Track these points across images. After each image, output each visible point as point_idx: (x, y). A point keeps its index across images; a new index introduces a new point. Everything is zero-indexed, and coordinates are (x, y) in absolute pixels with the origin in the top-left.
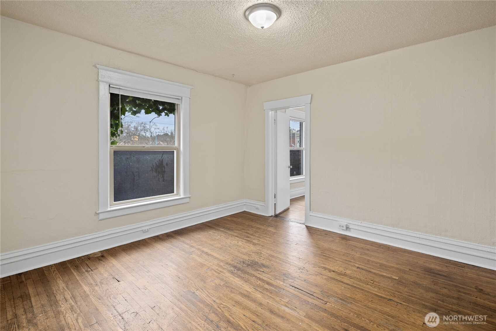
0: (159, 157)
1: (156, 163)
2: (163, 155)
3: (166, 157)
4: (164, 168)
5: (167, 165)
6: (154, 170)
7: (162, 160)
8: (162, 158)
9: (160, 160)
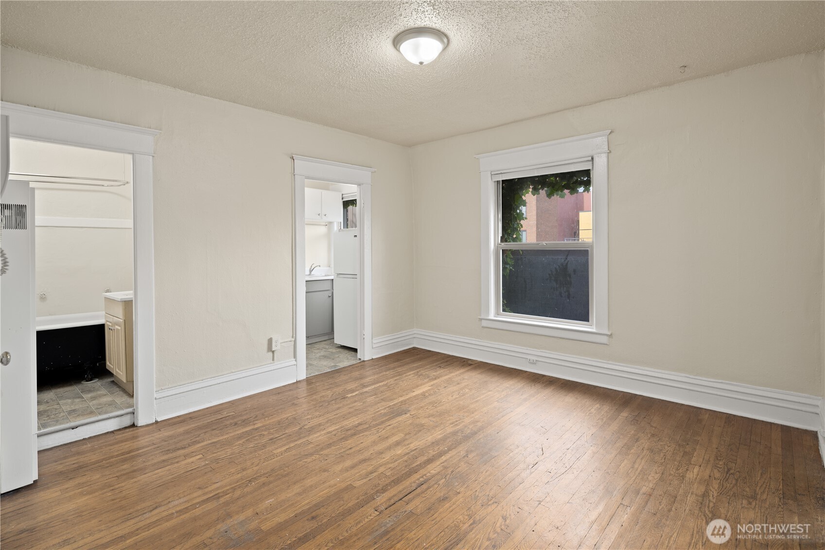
0: (561, 259)
1: (556, 268)
2: (567, 256)
3: (573, 259)
4: (570, 277)
5: (575, 274)
6: (553, 278)
7: (567, 264)
8: (566, 261)
9: (562, 265)
